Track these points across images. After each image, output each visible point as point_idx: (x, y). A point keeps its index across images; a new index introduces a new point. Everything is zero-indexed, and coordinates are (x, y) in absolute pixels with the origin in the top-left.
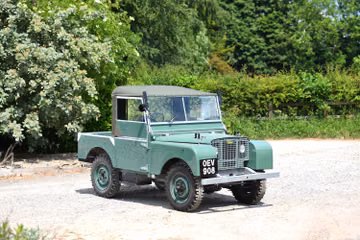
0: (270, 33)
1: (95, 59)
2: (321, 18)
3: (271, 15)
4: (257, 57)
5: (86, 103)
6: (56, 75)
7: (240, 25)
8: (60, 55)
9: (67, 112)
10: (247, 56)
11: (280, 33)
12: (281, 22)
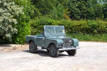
0: (81, 7)
1: (17, 13)
2: (97, 3)
3: (82, 2)
4: (77, 14)
5: (13, 28)
6: (3, 17)
7: (72, 4)
8: (4, 11)
9: (6, 30)
10: (74, 14)
11: (85, 8)
12: (85, 4)
